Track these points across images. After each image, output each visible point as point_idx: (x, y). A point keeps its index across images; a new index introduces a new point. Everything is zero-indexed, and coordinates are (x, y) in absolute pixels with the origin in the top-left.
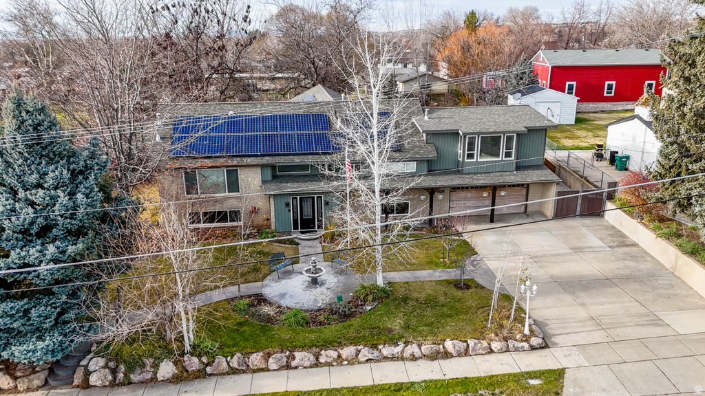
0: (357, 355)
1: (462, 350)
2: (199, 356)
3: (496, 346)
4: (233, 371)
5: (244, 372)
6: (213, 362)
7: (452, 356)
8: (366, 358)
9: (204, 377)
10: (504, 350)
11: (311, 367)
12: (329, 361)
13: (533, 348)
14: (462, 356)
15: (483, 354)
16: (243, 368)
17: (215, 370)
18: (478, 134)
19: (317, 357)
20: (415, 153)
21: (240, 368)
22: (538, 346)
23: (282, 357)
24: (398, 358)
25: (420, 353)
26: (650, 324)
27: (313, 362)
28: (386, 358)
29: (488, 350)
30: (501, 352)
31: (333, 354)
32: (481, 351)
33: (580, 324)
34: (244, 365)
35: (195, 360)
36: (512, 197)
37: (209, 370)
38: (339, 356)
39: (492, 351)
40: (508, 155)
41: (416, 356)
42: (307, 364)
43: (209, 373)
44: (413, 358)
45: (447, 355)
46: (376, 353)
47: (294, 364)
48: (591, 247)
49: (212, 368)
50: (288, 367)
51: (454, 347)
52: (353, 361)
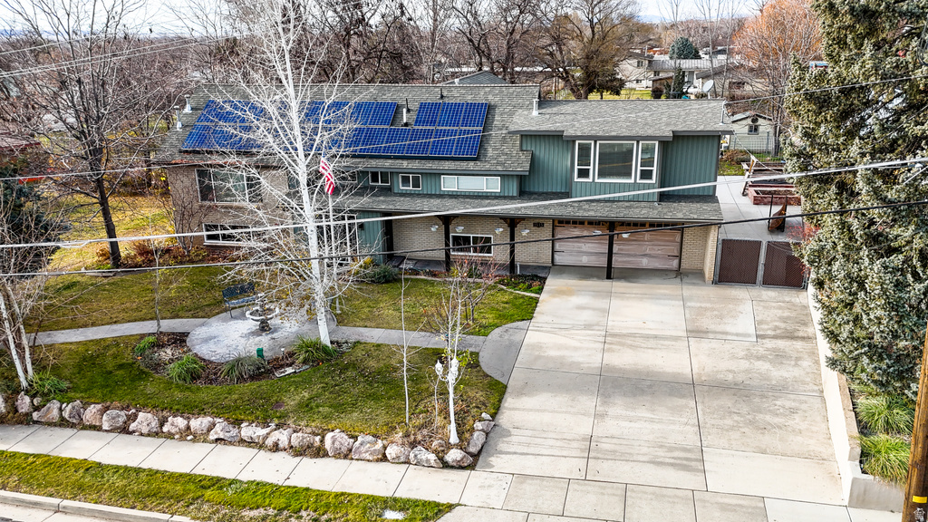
0: (209, 430)
1: (344, 450)
2: (33, 397)
3: (392, 451)
4: (63, 423)
5: (73, 426)
6: (44, 406)
7: (326, 455)
8: (216, 437)
9: (28, 424)
10: (402, 459)
11: (149, 435)
12: (173, 431)
13: (446, 465)
14: (340, 458)
15: (368, 461)
16: (75, 421)
17: (43, 417)
18: (596, 139)
19: (162, 423)
20: (498, 164)
21: (70, 420)
22: (455, 464)
23: (122, 416)
24: (257, 443)
25: (287, 443)
26: (672, 465)
27: (155, 430)
28: (242, 442)
29: (380, 456)
30: (397, 461)
31: (181, 422)
32: (367, 456)
33: (559, 443)
34: (77, 417)
35: (27, 399)
36: (656, 243)
37: (35, 416)
38: (188, 428)
39: (384, 458)
40: (646, 175)
41: (281, 446)
42: (145, 431)
43: (35, 419)
44: (276, 448)
45: (320, 452)
46: (234, 432)
47: (133, 426)
48: (727, 333)
49: (40, 413)
50: (124, 430)
51: (333, 443)
52: (198, 438)
